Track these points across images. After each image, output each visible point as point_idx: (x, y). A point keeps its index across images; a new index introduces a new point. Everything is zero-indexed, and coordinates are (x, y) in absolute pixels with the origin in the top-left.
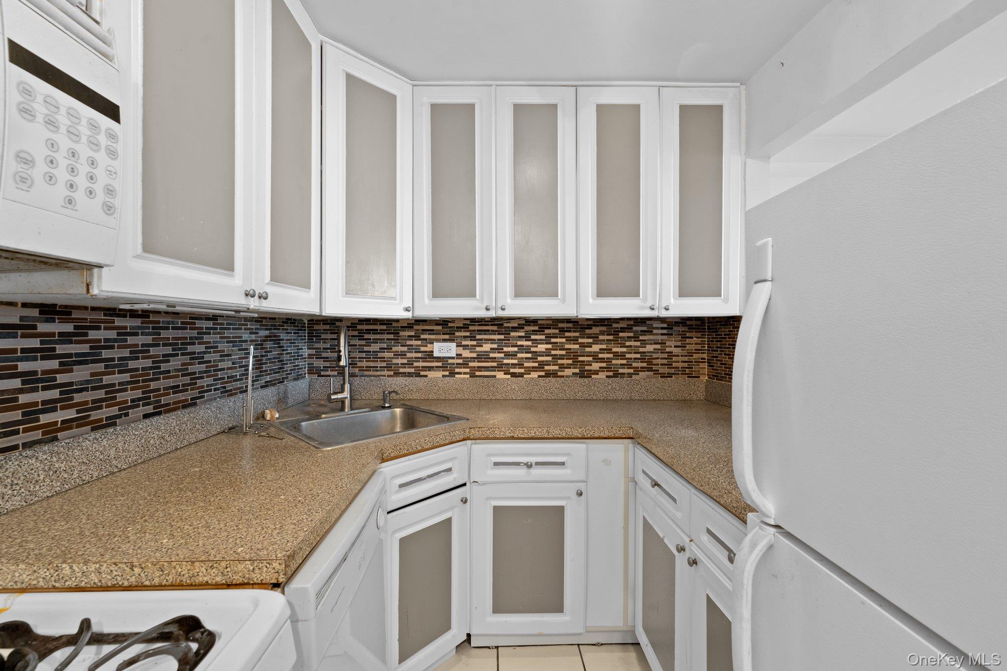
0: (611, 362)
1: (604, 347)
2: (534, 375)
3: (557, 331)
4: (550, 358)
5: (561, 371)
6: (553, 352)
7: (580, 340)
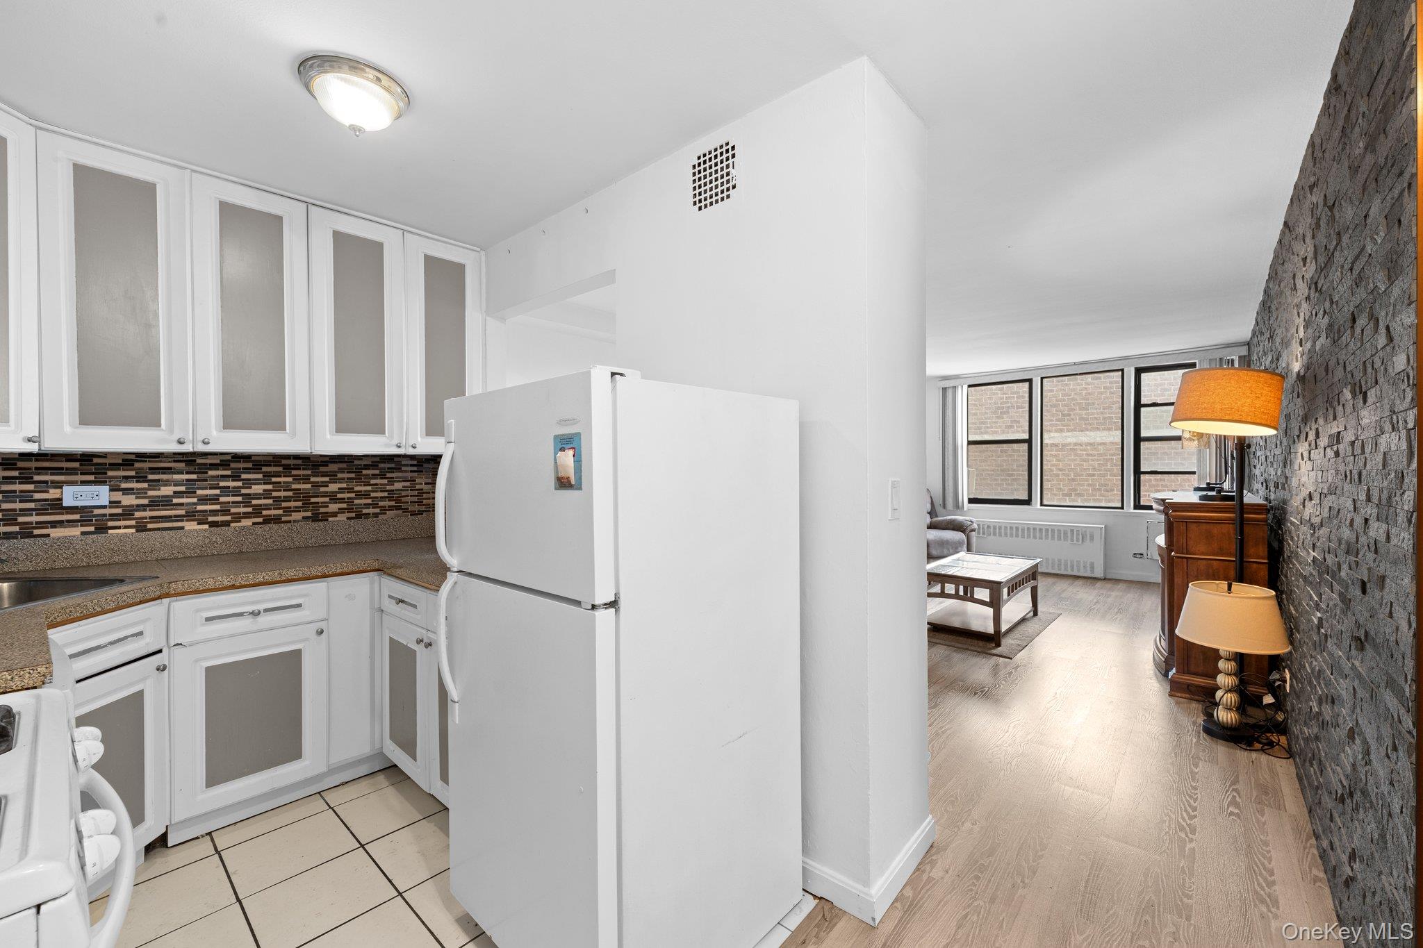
0: (353, 502)
1: (344, 485)
2: (247, 522)
3: (280, 469)
4: (270, 501)
5: (286, 516)
6: (274, 494)
7: (313, 479)
